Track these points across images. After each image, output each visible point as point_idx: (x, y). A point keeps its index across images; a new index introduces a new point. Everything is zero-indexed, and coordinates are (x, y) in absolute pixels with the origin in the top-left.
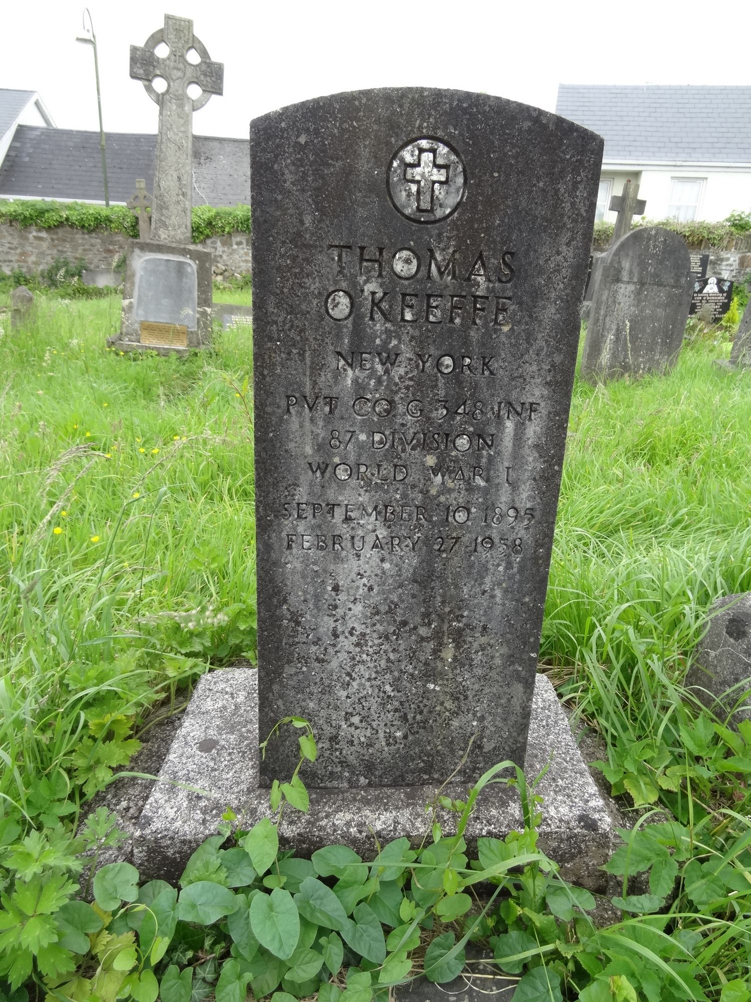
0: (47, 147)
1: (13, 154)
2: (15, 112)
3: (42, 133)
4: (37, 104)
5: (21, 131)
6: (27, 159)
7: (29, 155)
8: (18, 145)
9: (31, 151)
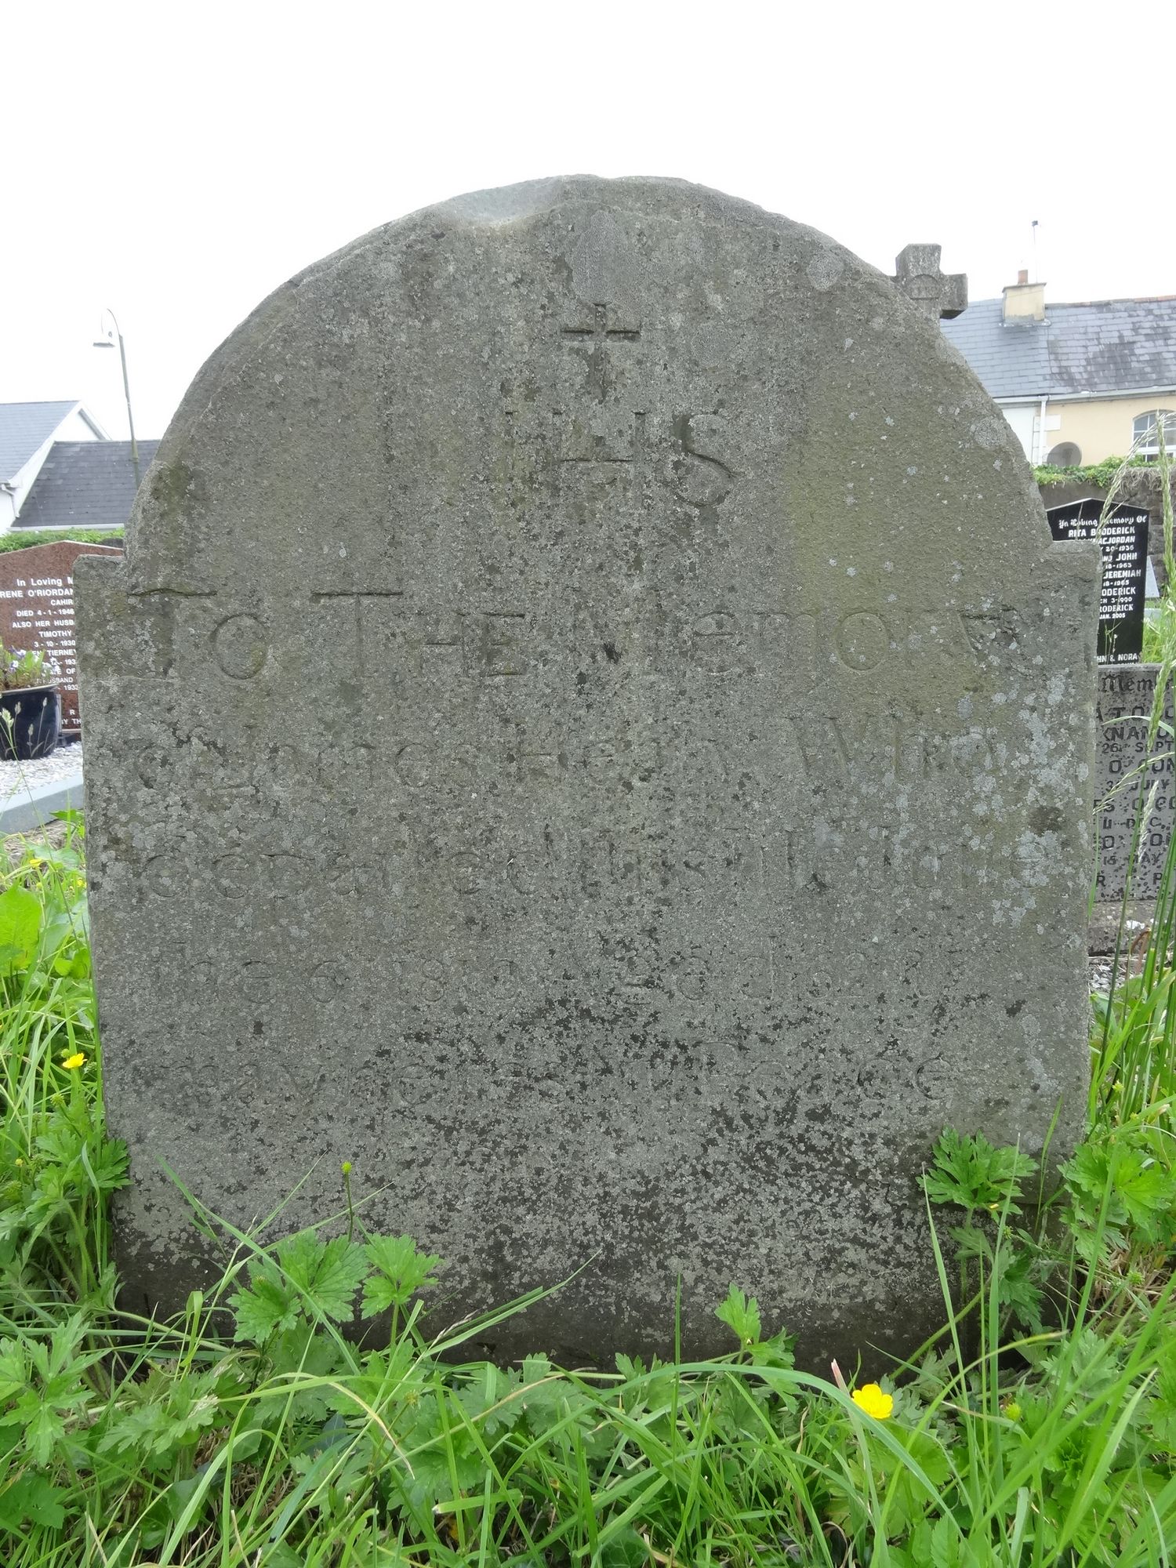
0: (85, 464)
1: (44, 477)
2: (50, 429)
3: (82, 449)
4: (81, 414)
5: (58, 449)
6: (60, 482)
7: (63, 477)
8: (51, 466)
9: (66, 471)
